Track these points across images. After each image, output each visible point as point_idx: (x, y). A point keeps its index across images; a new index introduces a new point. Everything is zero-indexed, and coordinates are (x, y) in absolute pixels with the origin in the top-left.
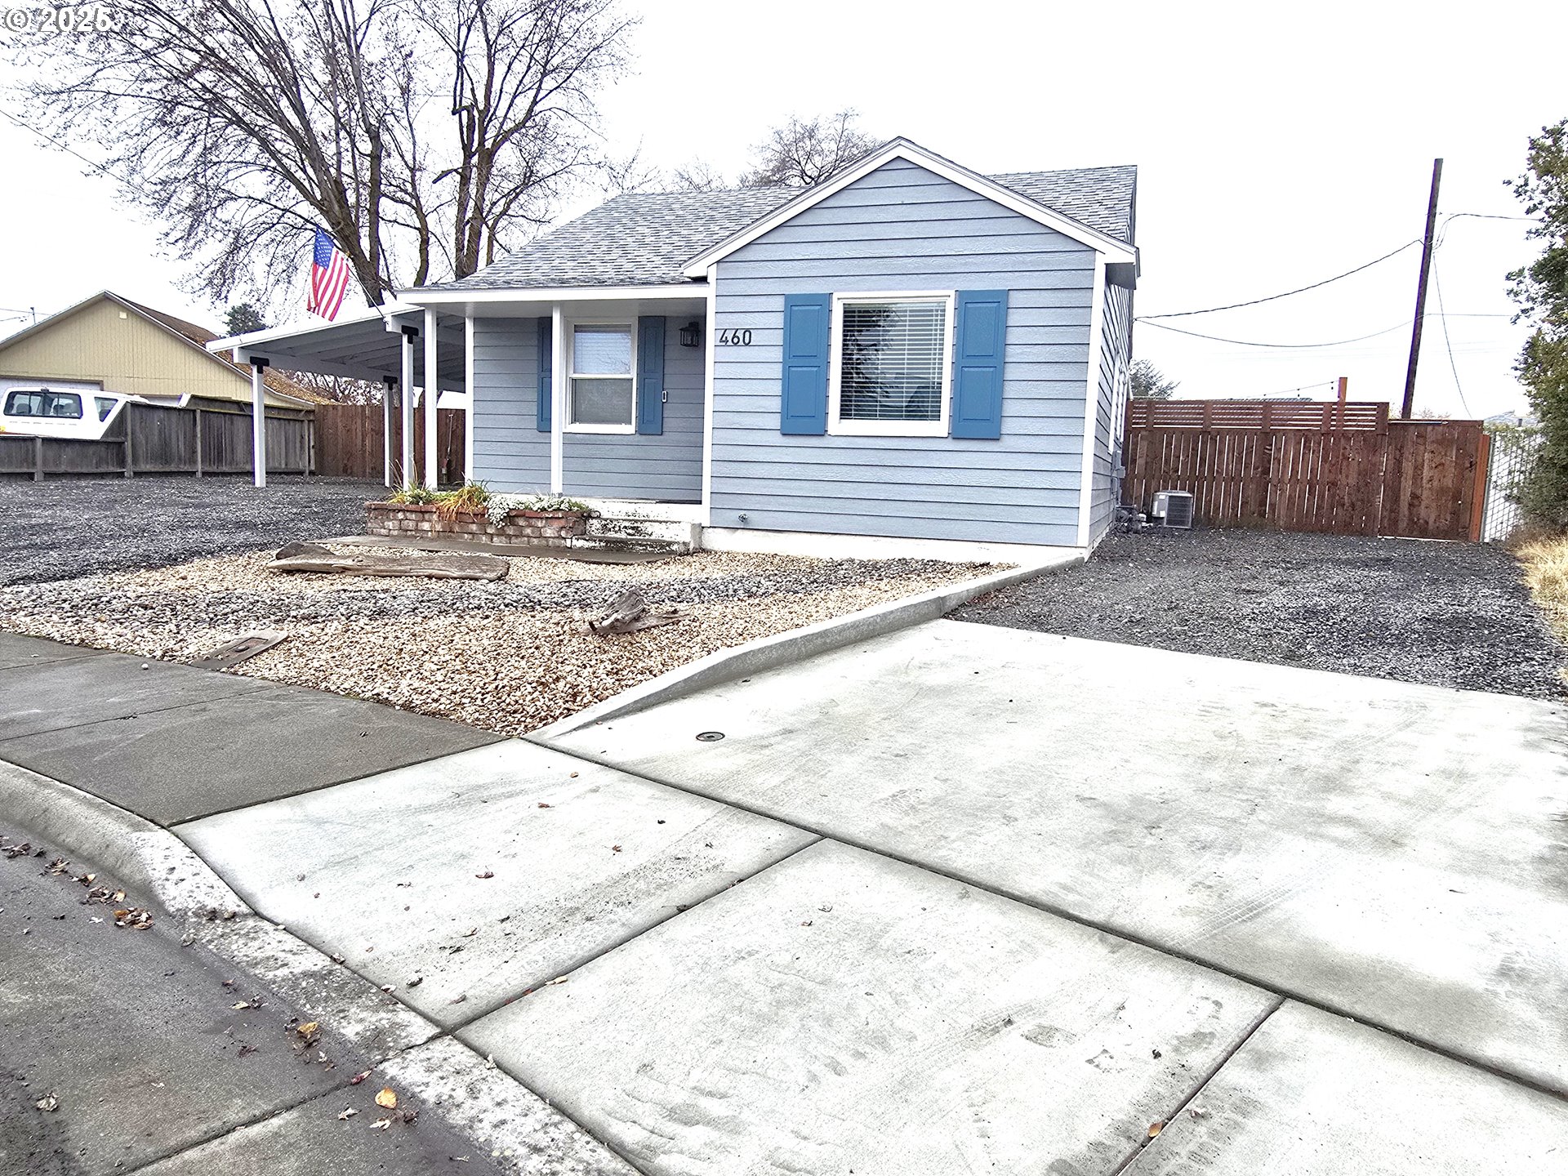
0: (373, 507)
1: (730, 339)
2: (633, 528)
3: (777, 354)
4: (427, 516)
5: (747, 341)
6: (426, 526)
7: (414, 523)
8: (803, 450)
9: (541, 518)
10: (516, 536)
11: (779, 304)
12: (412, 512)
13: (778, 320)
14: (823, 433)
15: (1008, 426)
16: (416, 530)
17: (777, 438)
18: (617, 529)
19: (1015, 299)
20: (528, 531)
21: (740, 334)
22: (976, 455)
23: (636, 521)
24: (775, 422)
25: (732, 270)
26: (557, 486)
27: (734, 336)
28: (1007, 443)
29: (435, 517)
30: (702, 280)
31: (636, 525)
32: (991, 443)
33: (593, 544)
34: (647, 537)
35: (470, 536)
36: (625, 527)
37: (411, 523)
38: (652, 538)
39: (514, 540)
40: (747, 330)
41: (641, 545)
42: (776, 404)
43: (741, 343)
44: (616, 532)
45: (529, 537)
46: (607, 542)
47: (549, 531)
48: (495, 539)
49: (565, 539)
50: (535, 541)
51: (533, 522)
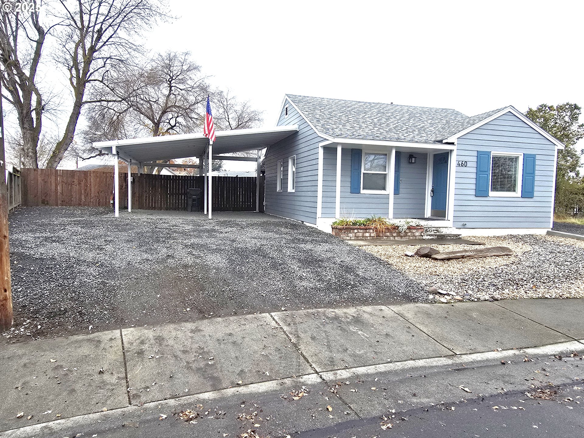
0: (345, 228)
1: (460, 164)
2: (436, 230)
3: (474, 170)
4: (368, 231)
5: (466, 165)
6: (367, 235)
7: (362, 234)
8: (482, 201)
9: (415, 229)
10: (404, 236)
11: (475, 154)
12: (361, 229)
13: (475, 159)
14: (487, 196)
15: (536, 194)
16: (363, 236)
17: (474, 198)
18: (431, 231)
19: (538, 157)
20: (409, 234)
21: (463, 163)
22: (527, 202)
23: (437, 228)
24: (473, 192)
25: (462, 141)
27: (462, 163)
28: (535, 199)
29: (371, 231)
30: (453, 144)
31: (437, 229)
32: (530, 199)
33: (433, 237)
34: (441, 233)
35: (386, 238)
36: (434, 230)
37: (360, 234)
39: (403, 238)
40: (466, 162)
42: (474, 187)
43: (464, 166)
45: (409, 236)
47: (417, 233)
48: (396, 238)
49: (422, 236)
50: (411, 238)
51: (412, 230)
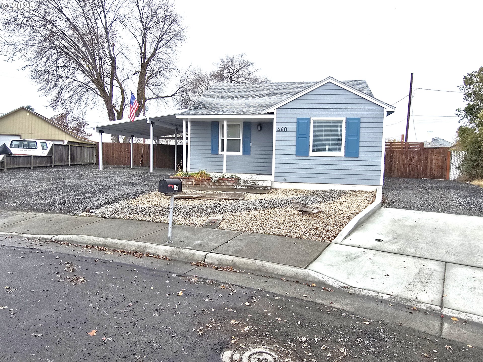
0: (173, 178)
1: (280, 130)
2: (253, 183)
3: (295, 134)
4: (190, 180)
5: (285, 130)
6: (190, 183)
7: (186, 182)
8: (302, 160)
9: (227, 180)
10: (219, 186)
11: (295, 120)
12: (185, 179)
13: (295, 125)
14: (308, 155)
15: (361, 154)
16: (187, 184)
17: (295, 157)
18: (248, 183)
19: (362, 120)
20: (223, 184)
21: (283, 128)
22: (352, 161)
23: (254, 181)
24: (294, 153)
25: (281, 111)
26: (225, 171)
27: (282, 129)
28: (360, 158)
29: (193, 180)
30: (273, 113)
31: (254, 182)
32: (355, 158)
33: (243, 187)
34: (258, 185)
35: (204, 186)
36: (251, 182)
37: (185, 182)
38: (259, 185)
39: (218, 187)
40: (286, 127)
41: (258, 187)
42: (294, 148)
43: (284, 131)
44: (248, 184)
45: (223, 185)
46: (248, 187)
47: (230, 184)
48: (212, 186)
49: (234, 186)
50: (225, 187)
51: (225, 181)
